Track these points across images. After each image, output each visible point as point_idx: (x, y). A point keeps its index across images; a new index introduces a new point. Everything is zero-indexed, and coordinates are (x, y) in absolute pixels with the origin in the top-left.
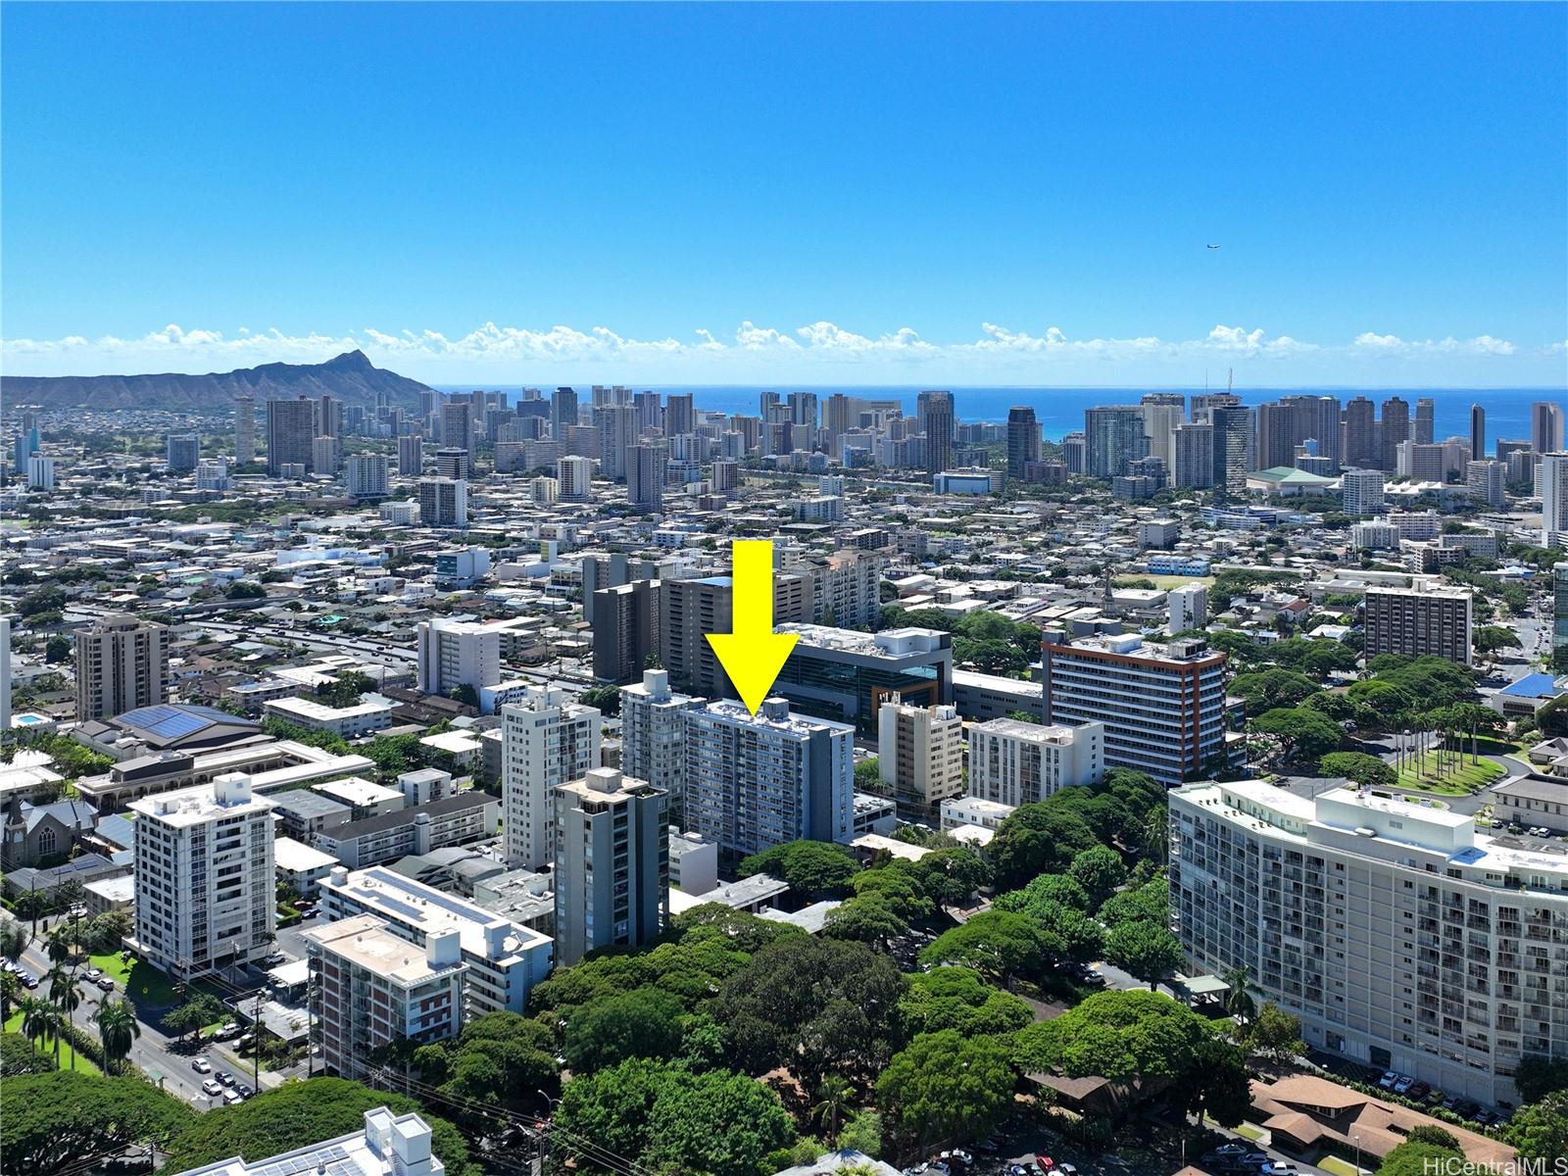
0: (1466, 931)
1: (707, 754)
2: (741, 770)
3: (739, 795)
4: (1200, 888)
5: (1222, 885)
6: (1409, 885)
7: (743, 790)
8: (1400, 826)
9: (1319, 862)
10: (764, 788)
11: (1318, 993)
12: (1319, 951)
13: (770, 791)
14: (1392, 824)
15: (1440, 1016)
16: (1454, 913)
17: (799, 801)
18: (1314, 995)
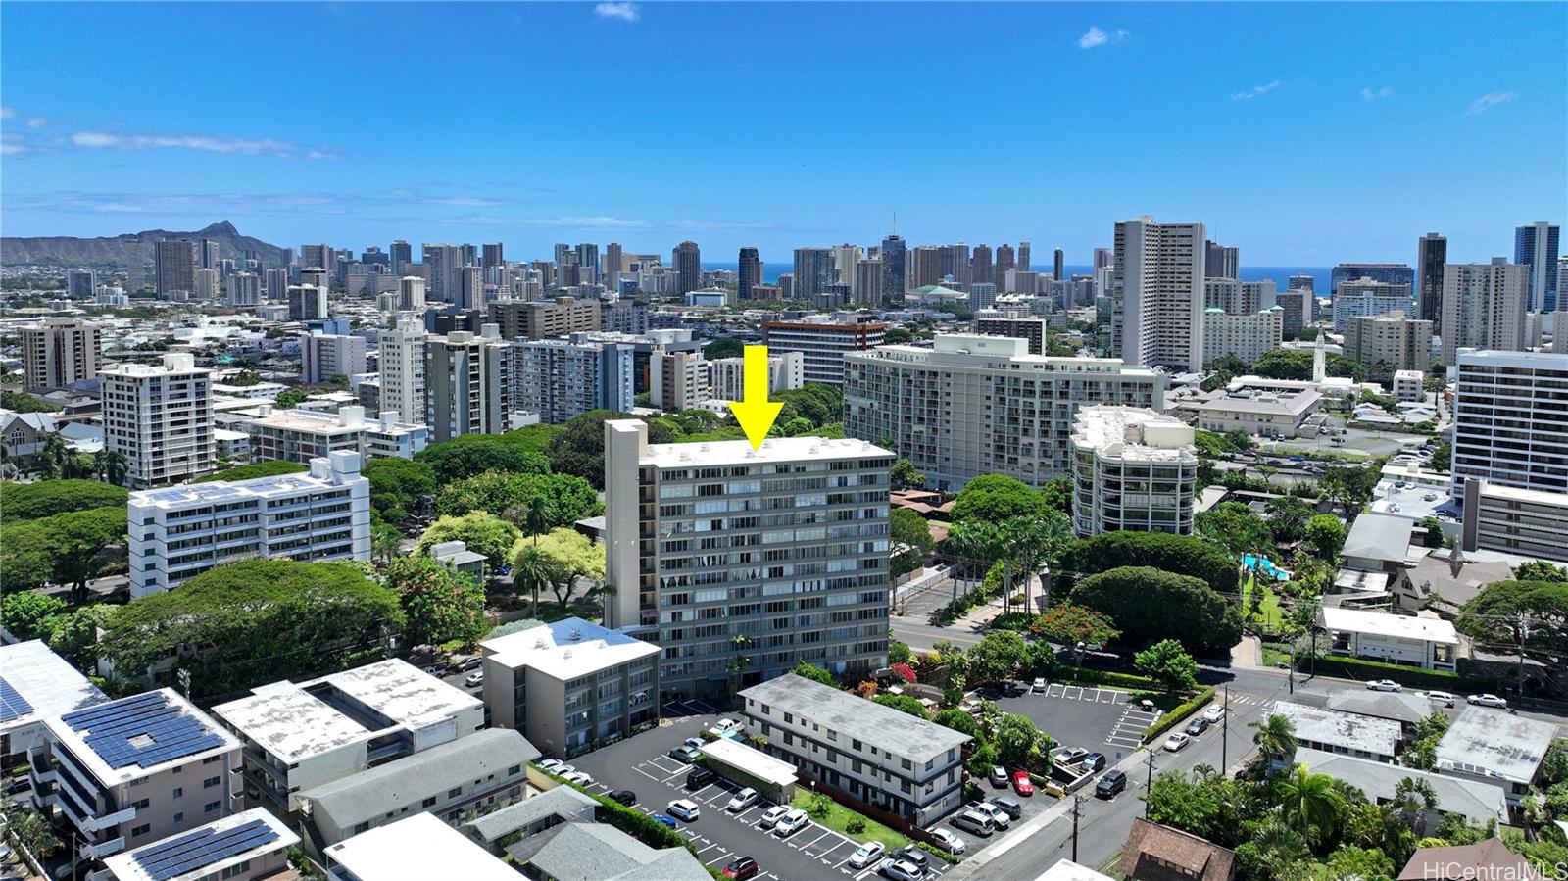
0: (1021, 400)
1: (529, 371)
2: (554, 379)
3: (552, 396)
4: (863, 409)
5: (876, 404)
6: (989, 379)
7: (556, 392)
8: (984, 345)
9: (935, 374)
10: (571, 388)
11: (934, 457)
12: (935, 430)
13: (576, 389)
14: (980, 345)
15: (1007, 456)
16: (1015, 390)
17: (596, 393)
18: (932, 459)
